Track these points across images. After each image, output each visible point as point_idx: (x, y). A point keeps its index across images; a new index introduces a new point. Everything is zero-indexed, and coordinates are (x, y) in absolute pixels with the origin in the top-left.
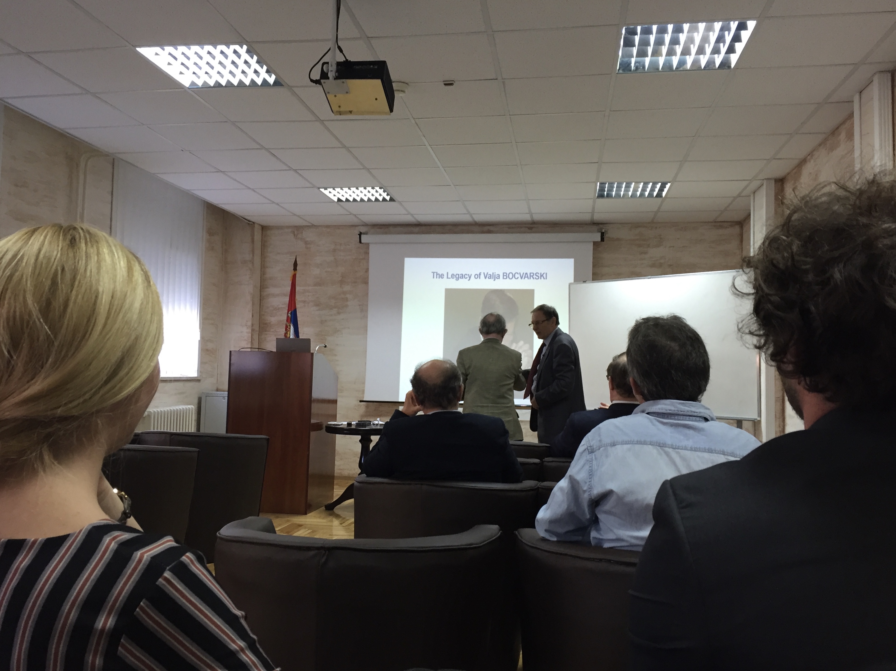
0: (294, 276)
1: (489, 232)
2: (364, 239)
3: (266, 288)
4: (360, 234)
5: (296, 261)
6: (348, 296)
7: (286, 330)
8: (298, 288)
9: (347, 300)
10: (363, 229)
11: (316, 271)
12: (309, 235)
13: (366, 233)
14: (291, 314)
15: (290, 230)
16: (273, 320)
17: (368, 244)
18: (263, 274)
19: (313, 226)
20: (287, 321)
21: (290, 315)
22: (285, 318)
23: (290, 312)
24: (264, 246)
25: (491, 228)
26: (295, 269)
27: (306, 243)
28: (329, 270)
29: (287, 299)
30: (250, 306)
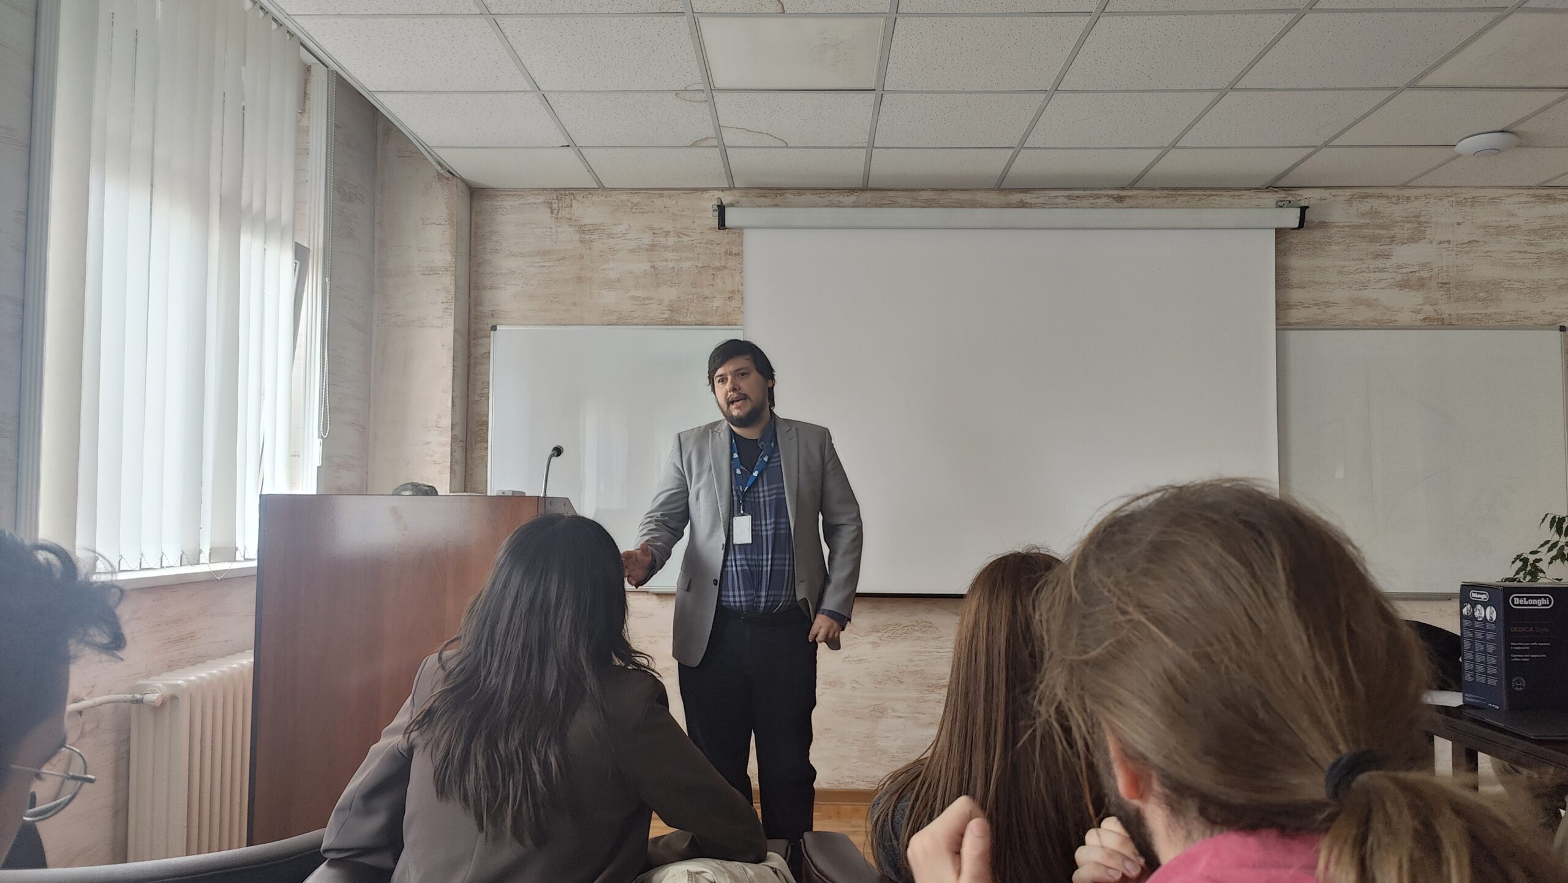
2: (733, 218)
3: (484, 336)
4: (721, 209)
10: (727, 197)
12: (589, 211)
13: (733, 206)
15: (541, 199)
18: (474, 302)
24: (475, 234)
27: (582, 230)
28: (640, 293)
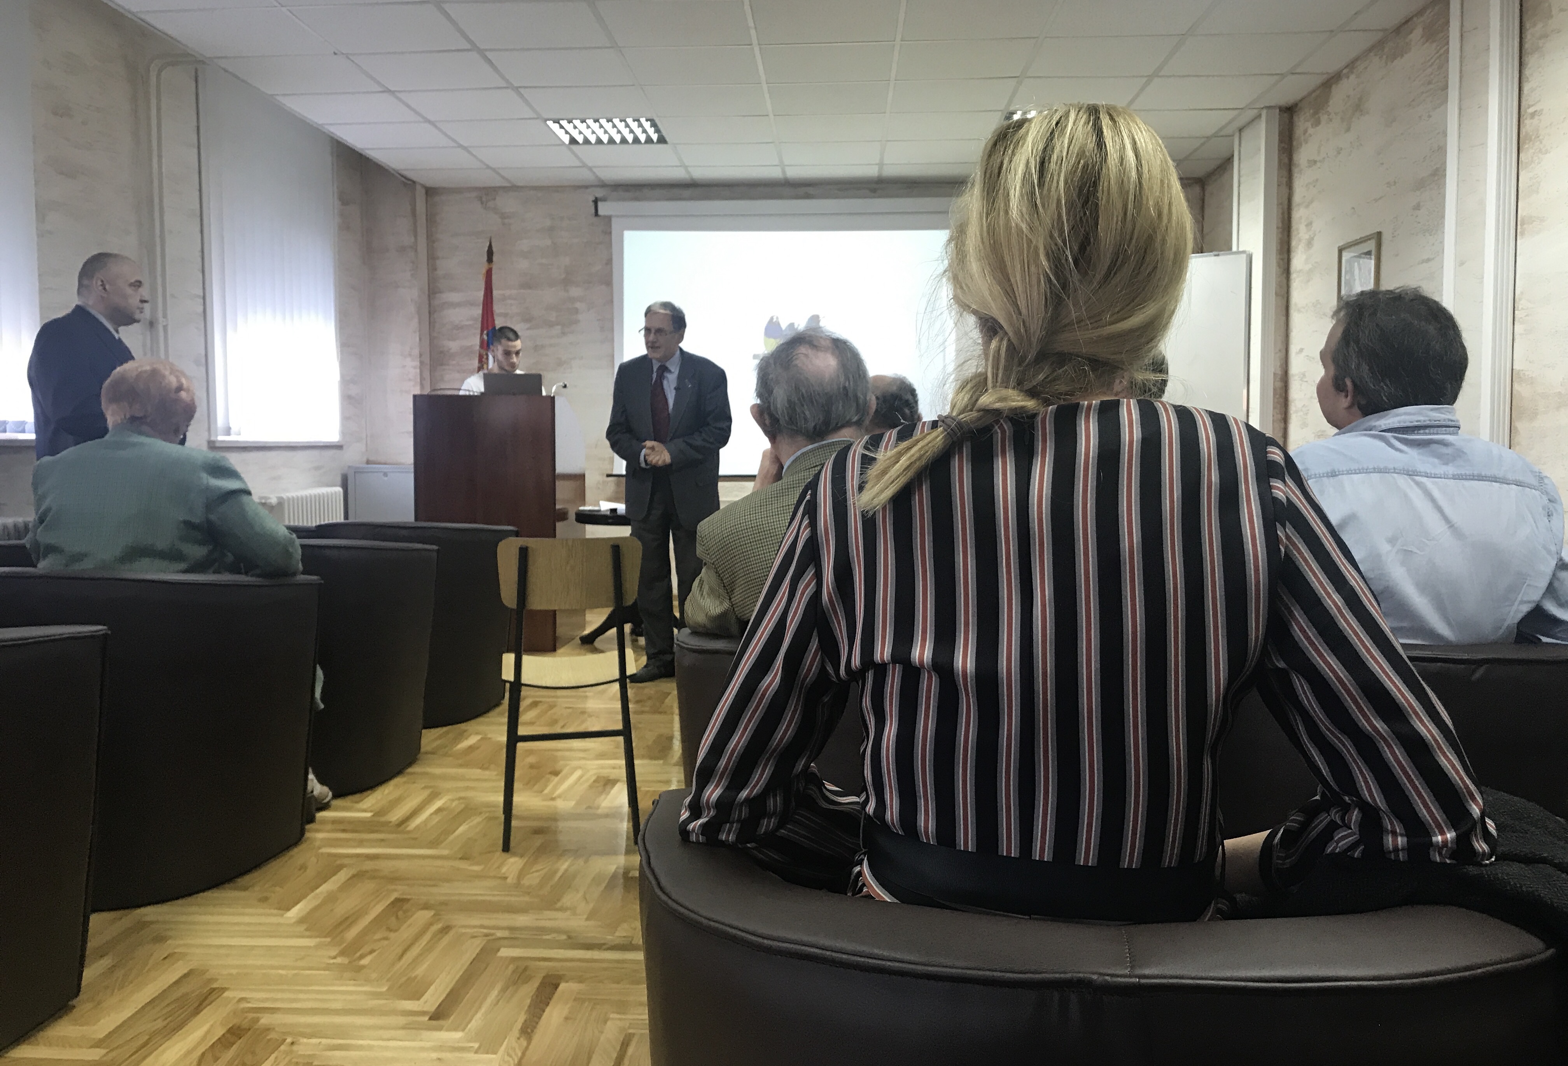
0: (489, 274)
1: (808, 196)
2: (603, 209)
3: (440, 292)
4: (596, 202)
5: (490, 247)
6: (578, 305)
7: (480, 361)
8: (495, 293)
9: (577, 311)
10: (599, 193)
11: (523, 264)
12: (508, 203)
13: (604, 199)
14: (488, 335)
15: (474, 194)
16: (453, 346)
17: (609, 218)
18: (432, 268)
19: (513, 188)
20: (482, 346)
21: (485, 337)
22: (477, 341)
23: (485, 332)
24: (431, 220)
25: (811, 190)
26: (490, 260)
27: (503, 216)
28: (544, 261)
29: (479, 311)
30: (415, 323)
